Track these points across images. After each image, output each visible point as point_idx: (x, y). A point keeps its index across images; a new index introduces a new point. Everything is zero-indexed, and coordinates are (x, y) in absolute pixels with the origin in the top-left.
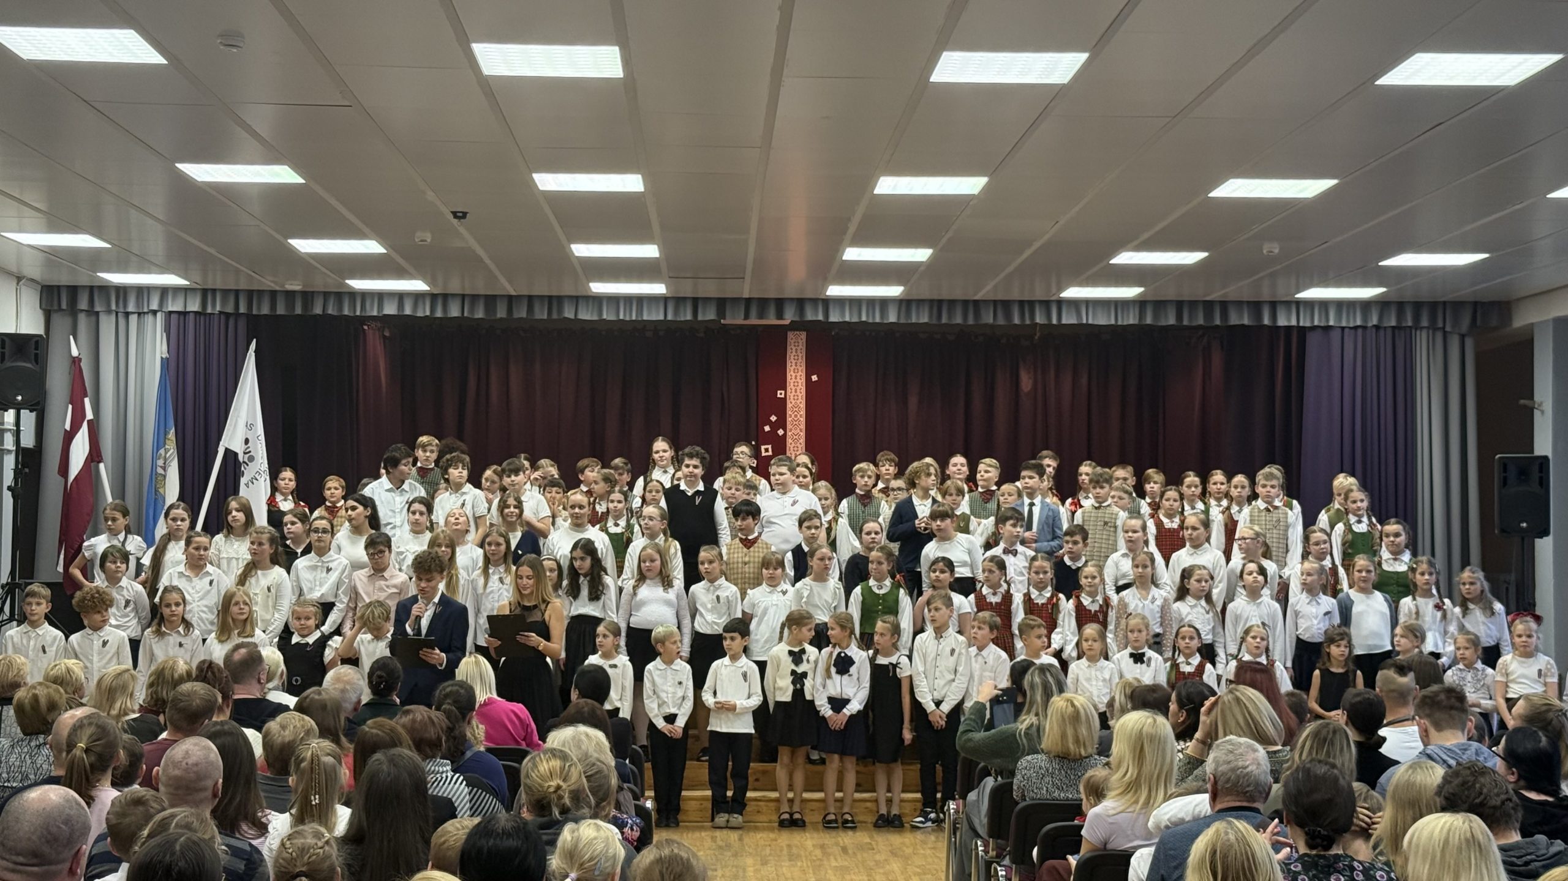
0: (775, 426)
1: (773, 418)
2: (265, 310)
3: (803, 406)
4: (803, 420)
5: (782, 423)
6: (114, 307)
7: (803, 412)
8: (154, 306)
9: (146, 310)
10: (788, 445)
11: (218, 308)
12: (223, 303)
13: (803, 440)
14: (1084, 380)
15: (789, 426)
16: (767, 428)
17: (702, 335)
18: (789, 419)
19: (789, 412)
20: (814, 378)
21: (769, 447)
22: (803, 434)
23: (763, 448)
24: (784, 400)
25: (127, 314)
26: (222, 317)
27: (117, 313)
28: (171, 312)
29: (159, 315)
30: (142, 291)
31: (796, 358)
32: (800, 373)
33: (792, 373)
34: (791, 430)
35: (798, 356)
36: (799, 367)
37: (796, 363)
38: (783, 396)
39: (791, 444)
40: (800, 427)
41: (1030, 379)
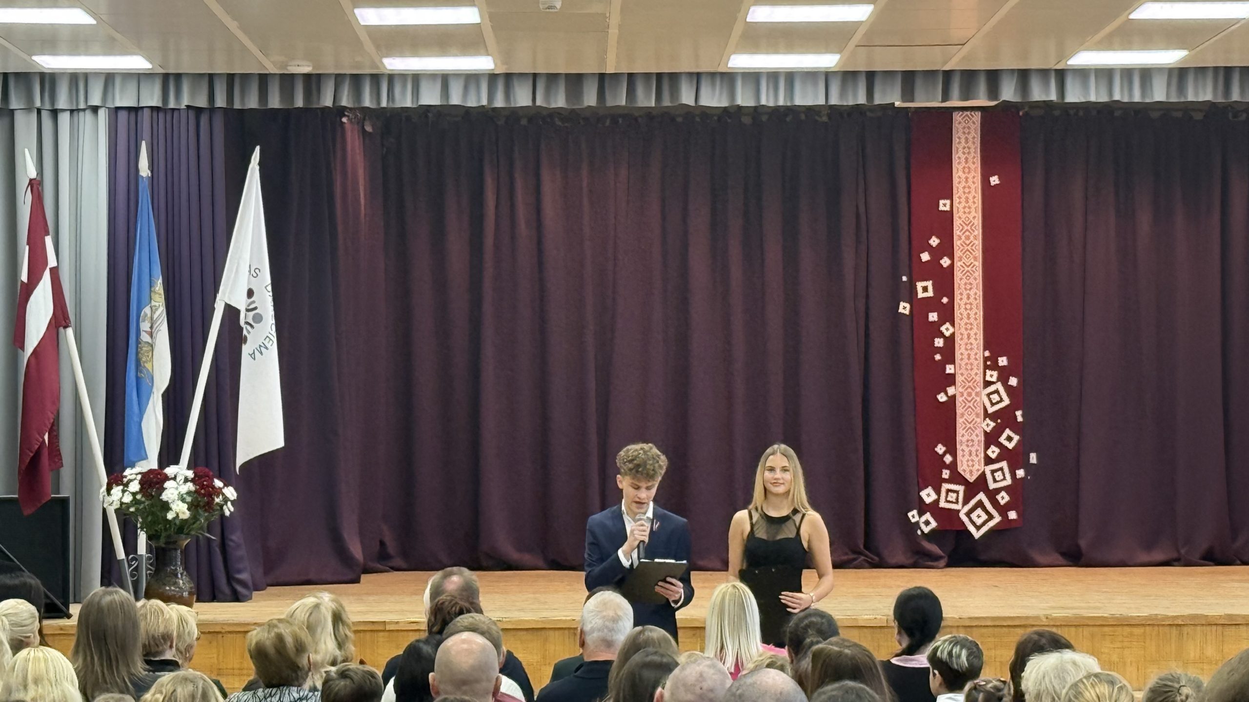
0: (937, 253)
1: (934, 241)
2: (253, 103)
3: (978, 222)
4: (979, 243)
5: (947, 248)
6: (38, 104)
7: (979, 232)
8: (95, 100)
9: (82, 106)
10: (957, 281)
11: (185, 101)
12: (193, 95)
13: (979, 274)
15: (957, 254)
16: (925, 257)
18: (957, 243)
19: (957, 232)
20: (994, 180)
21: (929, 284)
22: (979, 264)
23: (920, 285)
24: (949, 216)
25: (55, 113)
26: (192, 114)
27: (39, 111)
28: (118, 109)
29: (102, 113)
30: (78, 79)
31: (966, 150)
32: (973, 174)
33: (960, 173)
34: (960, 259)
35: (969, 148)
36: (970, 164)
37: (966, 159)
38: (947, 208)
39: (961, 279)
40: (974, 254)
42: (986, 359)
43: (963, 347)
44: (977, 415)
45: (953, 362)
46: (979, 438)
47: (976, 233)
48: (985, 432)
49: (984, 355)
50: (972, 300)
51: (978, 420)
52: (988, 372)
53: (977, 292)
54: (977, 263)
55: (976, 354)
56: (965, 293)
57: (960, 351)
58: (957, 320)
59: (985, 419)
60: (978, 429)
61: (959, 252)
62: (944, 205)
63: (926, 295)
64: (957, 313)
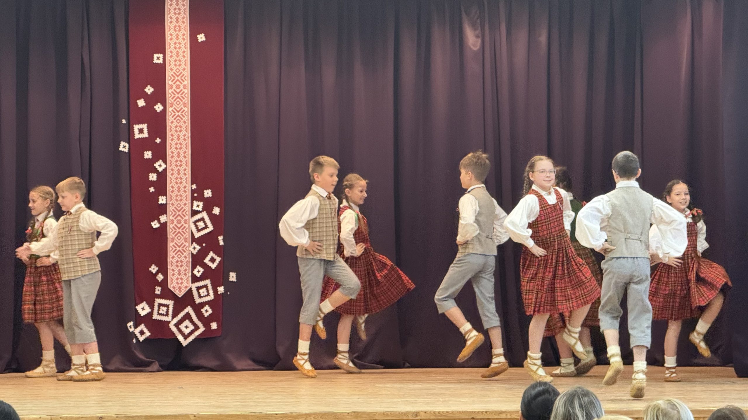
0: (151, 100)
1: (149, 90)
3: (187, 73)
4: (187, 91)
5: (160, 96)
10: (168, 123)
13: (187, 118)
14: (543, 39)
16: (141, 103)
18: (169, 91)
19: (169, 82)
20: (201, 38)
21: (144, 126)
23: (136, 127)
24: (162, 67)
31: (177, 11)
32: (183, 31)
33: (172, 31)
34: (172, 105)
35: (179, 9)
36: (180, 23)
37: (177, 18)
38: (161, 61)
39: (172, 122)
40: (184, 100)
41: (477, 37)
42: (193, 192)
43: (173, 181)
44: (186, 240)
45: (165, 194)
46: (187, 259)
47: (186, 82)
48: (192, 254)
49: (192, 187)
50: (182, 140)
51: (187, 244)
52: (195, 203)
53: (186, 133)
54: (186, 109)
55: (185, 187)
56: (176, 135)
57: (171, 184)
58: (168, 158)
59: (192, 243)
60: (187, 252)
61: (170, 99)
63: (141, 136)
64: (169, 152)
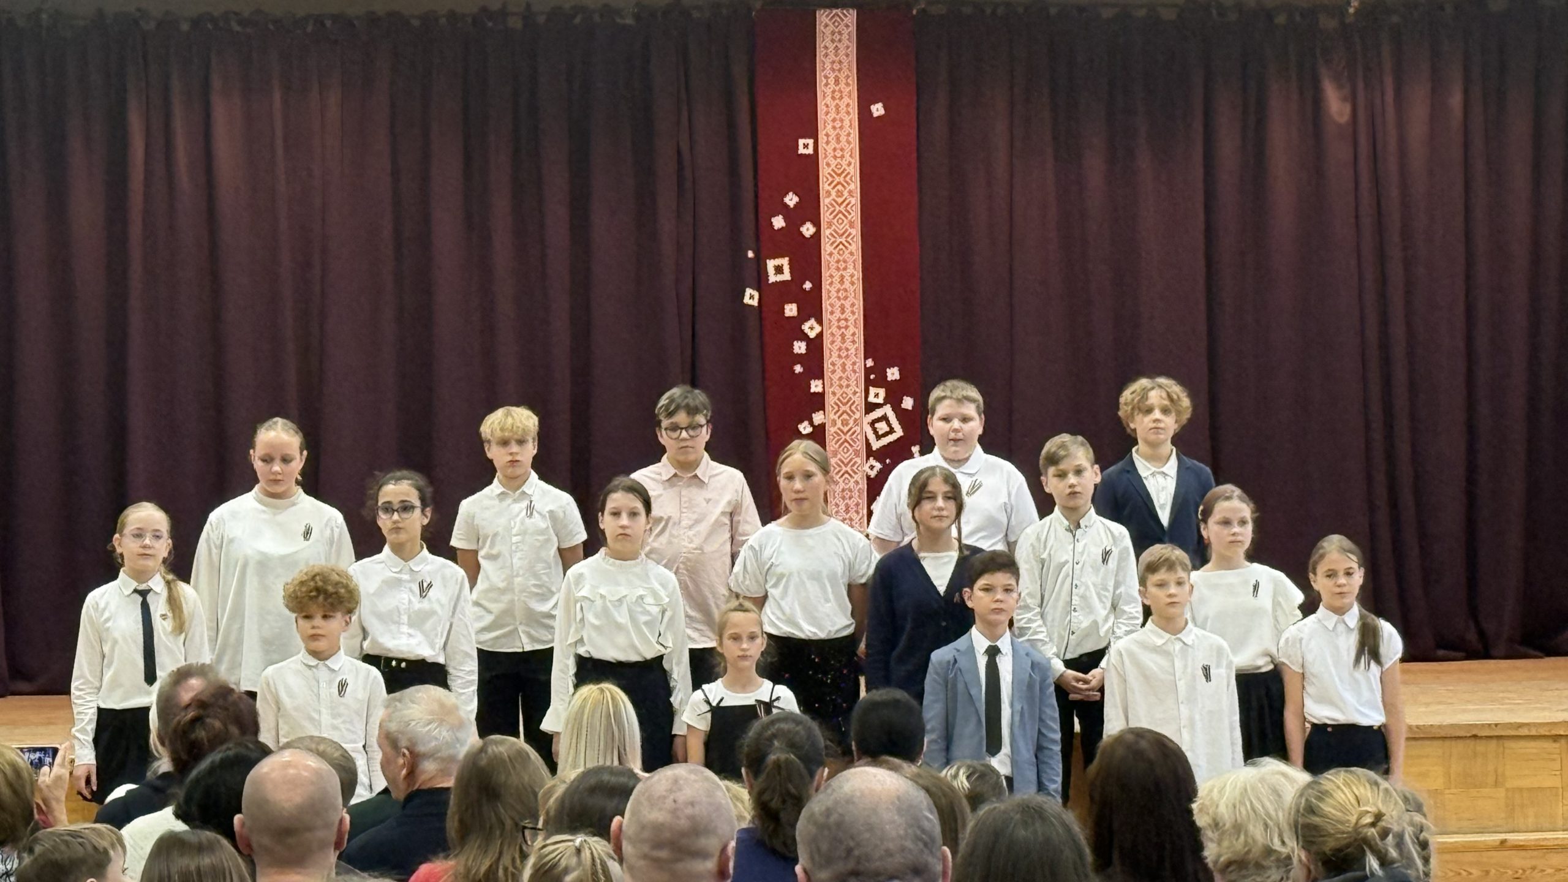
0: (795, 218)
1: (791, 200)
3: (854, 170)
4: (855, 201)
5: (810, 209)
7: (855, 186)
10: (825, 256)
13: (856, 246)
14: (1456, 100)
15: (825, 216)
16: (778, 222)
17: (629, 21)
18: (825, 201)
19: (824, 186)
20: (878, 110)
21: (785, 262)
22: (856, 232)
23: (771, 264)
24: (813, 159)
31: (836, 66)
32: (846, 100)
33: (828, 100)
34: (830, 224)
35: (840, 62)
36: (842, 85)
37: (837, 78)
38: (810, 151)
39: (831, 254)
40: (850, 217)
41: (1344, 99)
42: (868, 371)
43: (835, 354)
44: (857, 453)
45: (820, 376)
46: (860, 486)
47: (852, 187)
48: (868, 477)
49: (865, 365)
50: (847, 285)
51: (859, 460)
52: (873, 390)
53: (854, 272)
54: (853, 232)
55: (854, 364)
56: (837, 275)
57: (831, 358)
58: (826, 315)
59: (868, 459)
60: (859, 473)
61: (827, 214)
62: (805, 146)
63: (780, 278)
64: (826, 305)
